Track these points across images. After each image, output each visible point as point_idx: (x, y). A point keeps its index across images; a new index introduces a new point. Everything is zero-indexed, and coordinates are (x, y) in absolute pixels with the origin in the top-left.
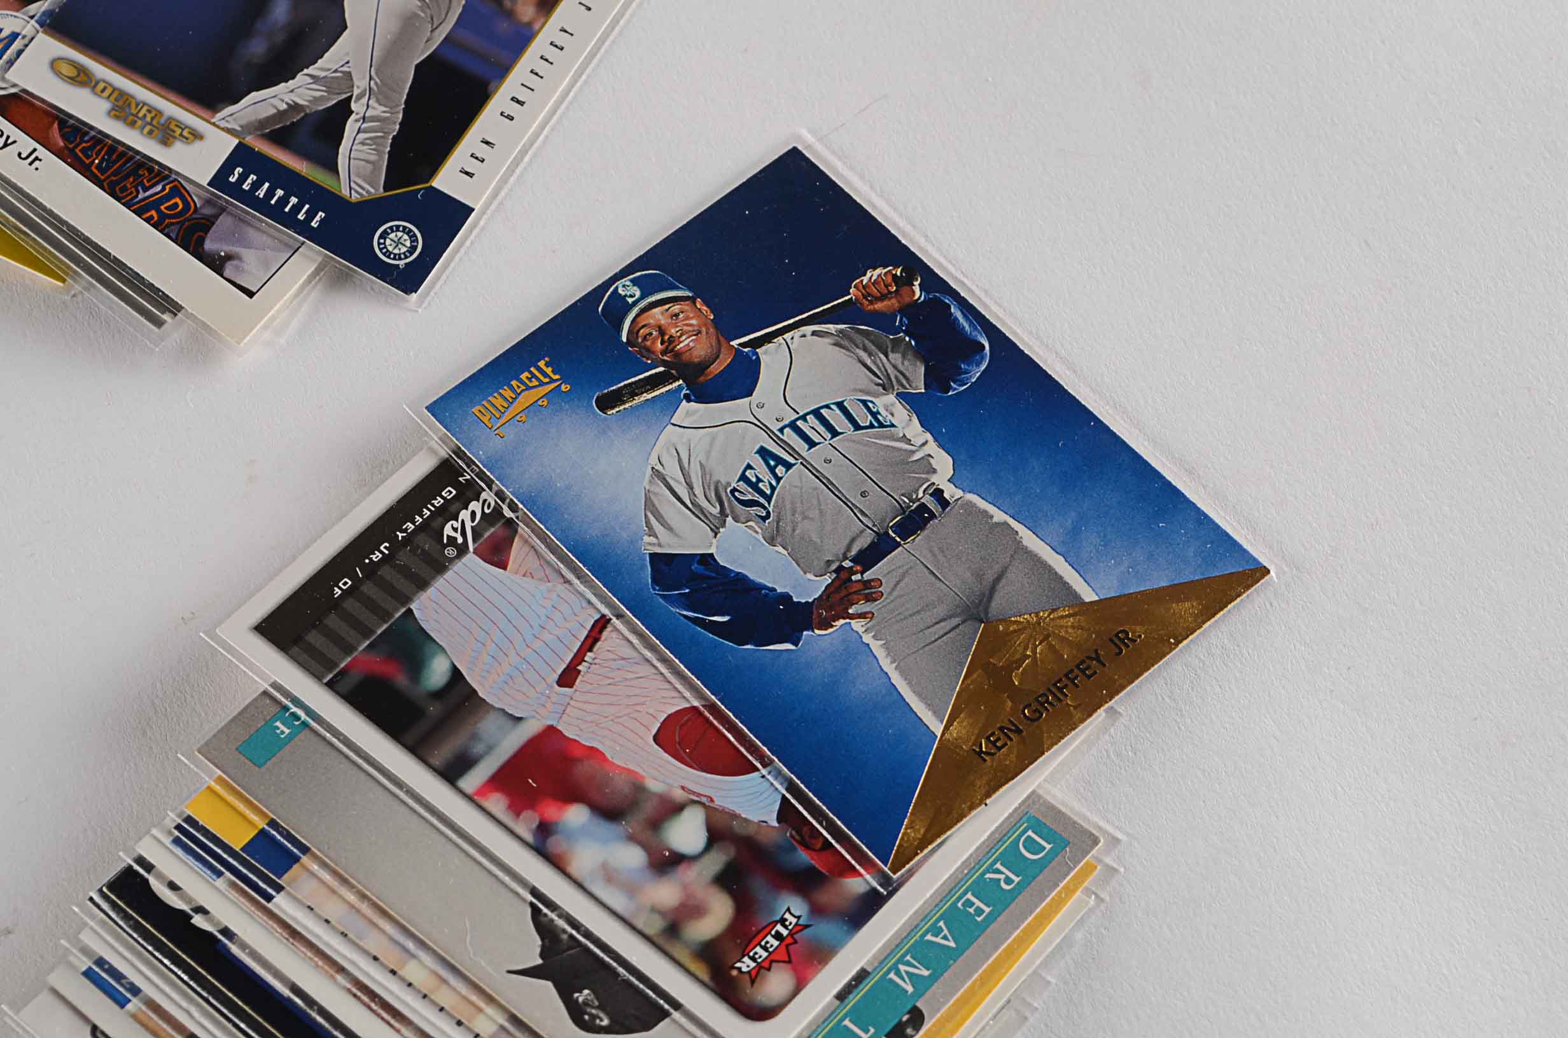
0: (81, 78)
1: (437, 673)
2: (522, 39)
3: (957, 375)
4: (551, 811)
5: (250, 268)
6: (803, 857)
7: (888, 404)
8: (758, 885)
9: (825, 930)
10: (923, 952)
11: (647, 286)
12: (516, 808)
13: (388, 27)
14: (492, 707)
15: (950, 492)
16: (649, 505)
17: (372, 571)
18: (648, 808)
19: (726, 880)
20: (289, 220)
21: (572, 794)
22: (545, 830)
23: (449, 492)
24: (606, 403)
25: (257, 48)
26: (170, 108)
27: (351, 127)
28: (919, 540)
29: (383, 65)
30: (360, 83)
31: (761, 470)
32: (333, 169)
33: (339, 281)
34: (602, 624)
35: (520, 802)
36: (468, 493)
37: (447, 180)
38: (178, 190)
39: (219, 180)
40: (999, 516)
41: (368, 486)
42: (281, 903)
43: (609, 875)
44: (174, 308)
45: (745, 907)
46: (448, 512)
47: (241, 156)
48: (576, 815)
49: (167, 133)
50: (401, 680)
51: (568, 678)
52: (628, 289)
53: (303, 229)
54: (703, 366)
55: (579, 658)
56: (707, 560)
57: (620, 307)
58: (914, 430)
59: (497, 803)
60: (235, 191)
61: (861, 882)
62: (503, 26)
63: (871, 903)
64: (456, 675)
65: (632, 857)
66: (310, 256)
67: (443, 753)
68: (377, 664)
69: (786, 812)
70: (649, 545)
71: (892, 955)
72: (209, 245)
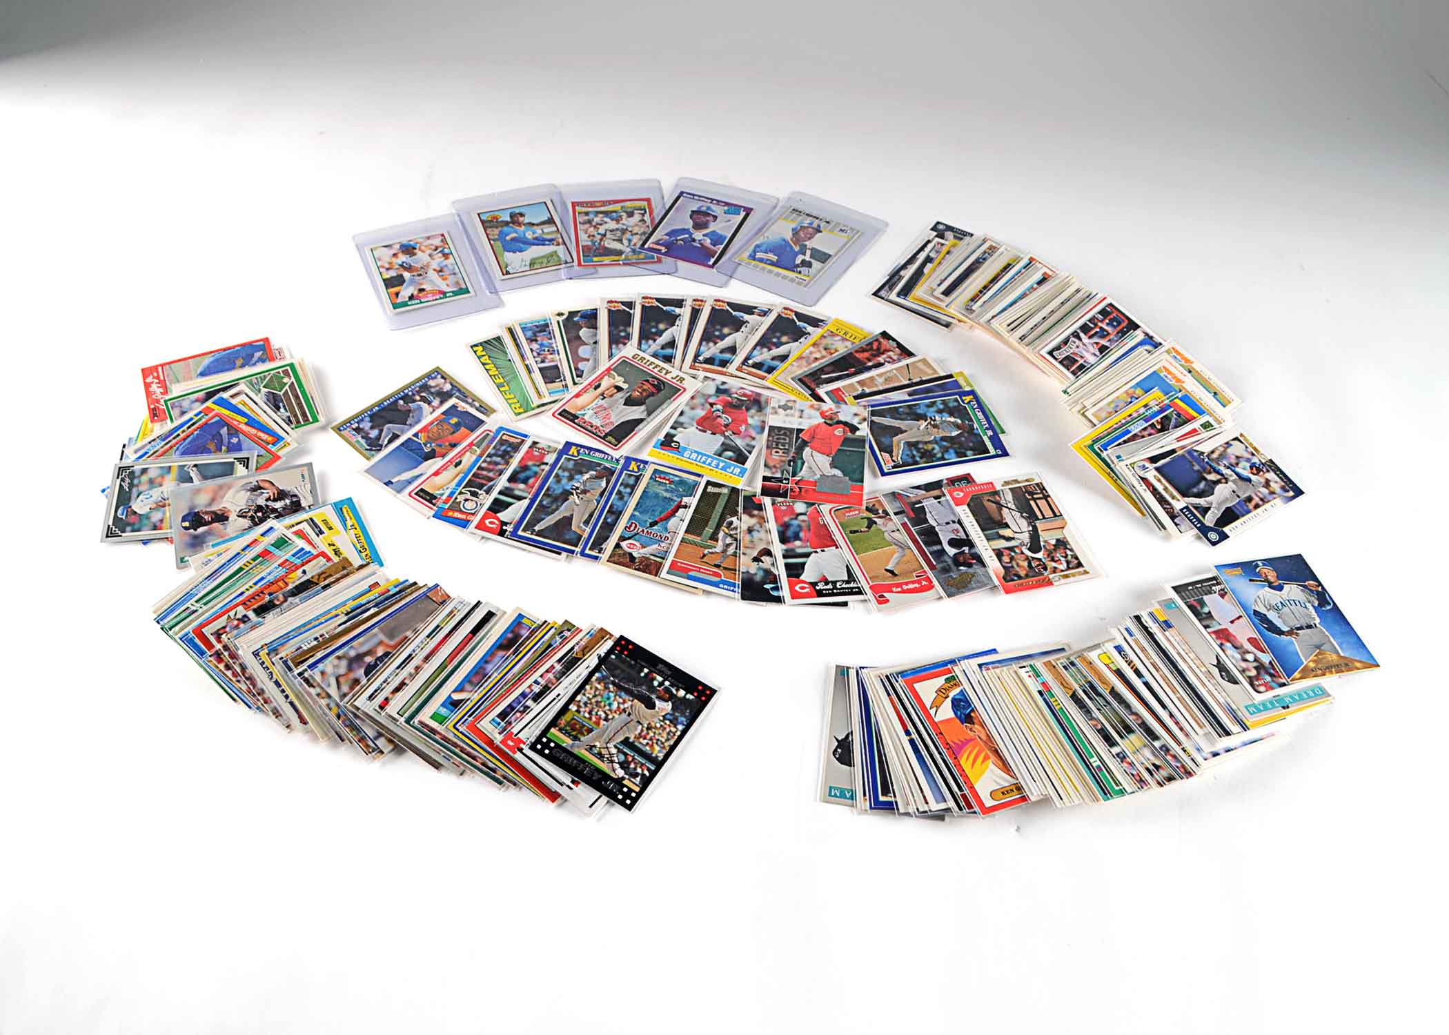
0: (1159, 481)
1: (1206, 610)
2: (1249, 512)
3: (1324, 606)
4: (1223, 642)
5: (1182, 528)
6: (1272, 671)
7: (1309, 605)
8: (1262, 672)
9: (1274, 685)
10: (1291, 697)
11: (1264, 565)
12: (1217, 638)
13: (1222, 498)
14: (1214, 620)
15: (1318, 625)
16: (1256, 601)
17: (1197, 588)
18: (1243, 650)
19: (1256, 668)
20: (1193, 523)
21: (1229, 641)
22: (1222, 644)
23: (1215, 582)
24: (1251, 580)
25: (1195, 490)
26: (1175, 493)
27: (1210, 512)
28: (1309, 630)
29: (1220, 504)
30: (1213, 506)
31: (1279, 605)
32: (1204, 517)
33: (1199, 538)
34: (1241, 617)
35: (1218, 638)
36: (1218, 584)
37: (1226, 530)
38: (1172, 508)
39: (1181, 510)
40: (1327, 633)
41: (1198, 573)
42: (1167, 633)
43: (1233, 657)
44: (1165, 528)
45: (1259, 673)
46: (1214, 585)
47: (1187, 507)
48: (1228, 645)
49: (1173, 498)
50: (1199, 608)
51: (1232, 622)
52: (1259, 563)
53: (1195, 526)
54: (1272, 583)
55: (1235, 620)
56: (1265, 615)
57: (1257, 566)
58: (1313, 611)
59: (1214, 636)
60: (1184, 513)
61: (1283, 681)
62: (1245, 508)
63: (1283, 685)
64: (1210, 612)
65: (1239, 657)
66: (1196, 531)
67: (1205, 623)
68: (1195, 604)
69: (1270, 663)
70: (1254, 608)
71: (1286, 695)
72: (1176, 521)
